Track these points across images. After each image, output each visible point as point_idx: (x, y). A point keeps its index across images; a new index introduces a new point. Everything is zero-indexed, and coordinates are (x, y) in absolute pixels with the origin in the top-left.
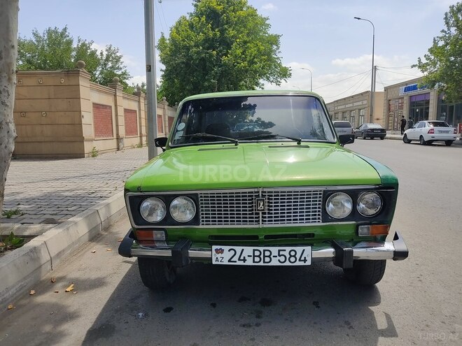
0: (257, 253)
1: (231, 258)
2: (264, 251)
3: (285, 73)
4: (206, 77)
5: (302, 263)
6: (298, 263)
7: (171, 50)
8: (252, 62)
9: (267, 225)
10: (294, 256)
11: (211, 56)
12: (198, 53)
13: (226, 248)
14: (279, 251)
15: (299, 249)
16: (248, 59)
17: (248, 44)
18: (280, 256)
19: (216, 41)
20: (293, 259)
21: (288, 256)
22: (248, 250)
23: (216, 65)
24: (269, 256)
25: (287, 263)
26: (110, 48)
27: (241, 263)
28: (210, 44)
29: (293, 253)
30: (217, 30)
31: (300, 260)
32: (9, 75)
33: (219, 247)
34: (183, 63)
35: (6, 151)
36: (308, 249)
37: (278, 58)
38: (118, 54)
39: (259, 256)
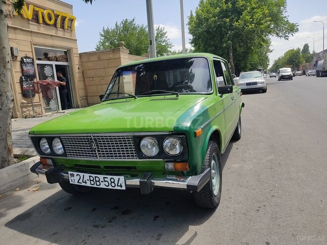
0: (92, 179)
1: (79, 180)
2: (95, 177)
3: (292, 29)
4: (223, 40)
5: (119, 188)
6: (117, 188)
7: (196, 23)
8: (259, 23)
9: (102, 159)
10: (114, 182)
11: (225, 23)
12: (215, 22)
13: (75, 174)
14: (104, 178)
15: (116, 178)
16: (255, 22)
17: (255, 10)
18: (105, 181)
19: (229, 11)
20: (113, 185)
21: (110, 182)
22: (87, 176)
23: (229, 30)
24: (99, 181)
25: (110, 187)
26: (158, 28)
27: (83, 184)
28: (224, 14)
29: (112, 180)
30: (229, 3)
31: (118, 186)
32: (4, 64)
33: (72, 173)
34: (205, 31)
35: (7, 108)
36: (122, 178)
37: (285, 17)
38: (164, 32)
39: (93, 180)
